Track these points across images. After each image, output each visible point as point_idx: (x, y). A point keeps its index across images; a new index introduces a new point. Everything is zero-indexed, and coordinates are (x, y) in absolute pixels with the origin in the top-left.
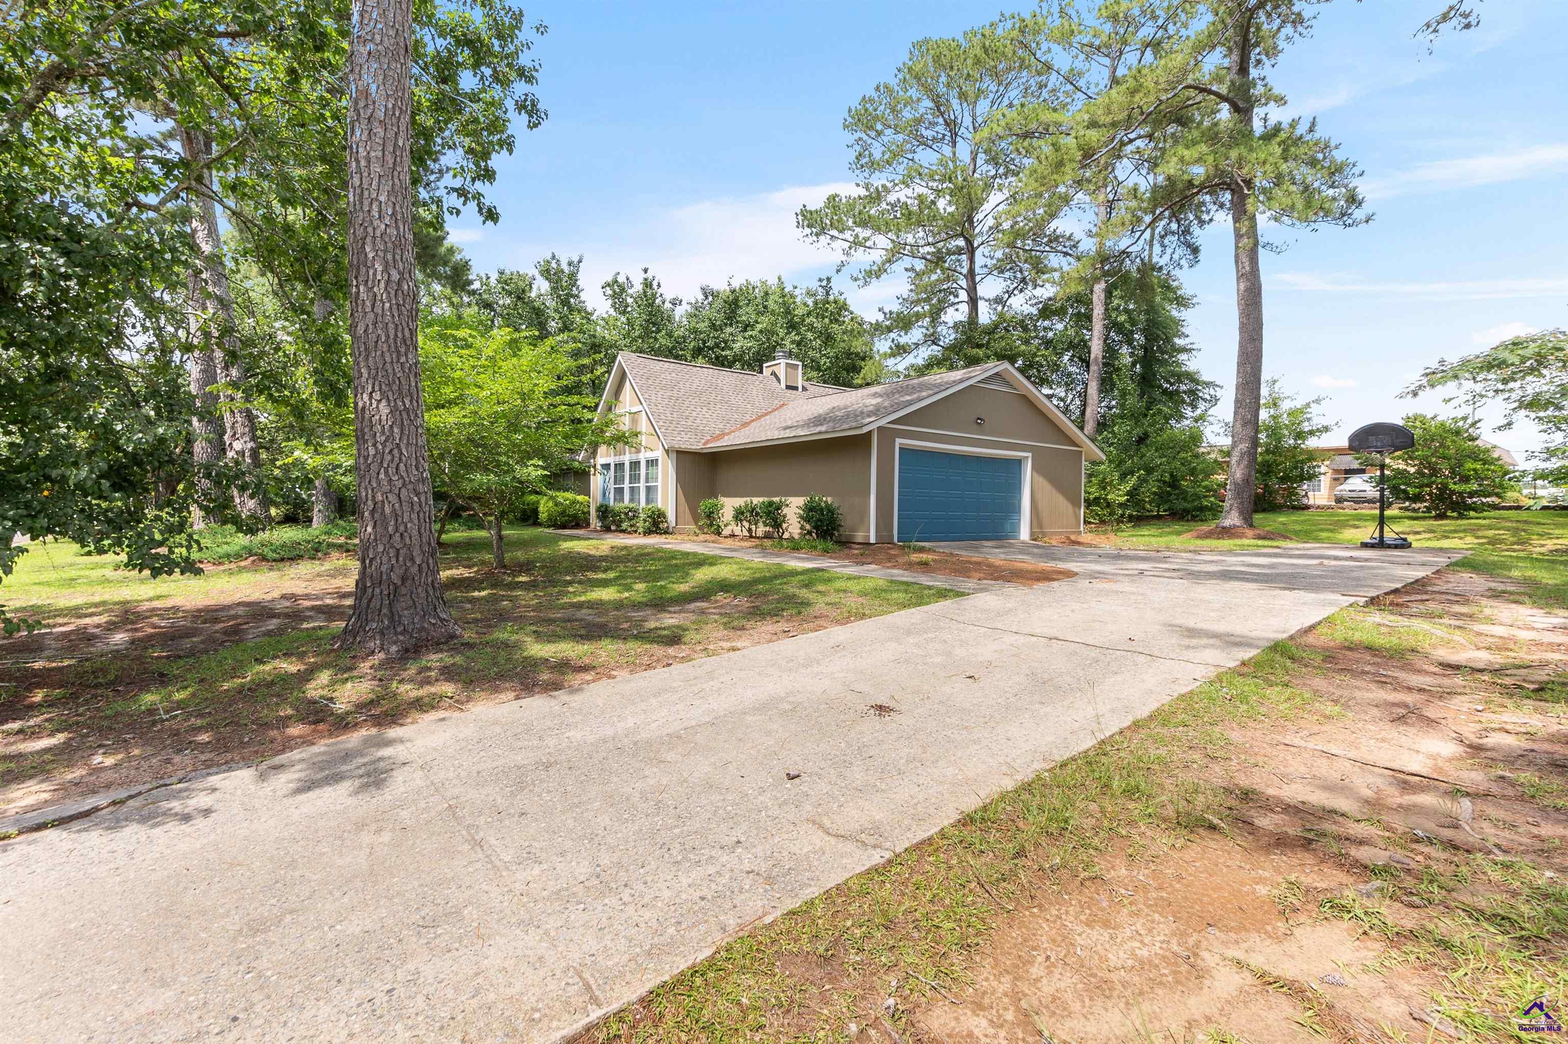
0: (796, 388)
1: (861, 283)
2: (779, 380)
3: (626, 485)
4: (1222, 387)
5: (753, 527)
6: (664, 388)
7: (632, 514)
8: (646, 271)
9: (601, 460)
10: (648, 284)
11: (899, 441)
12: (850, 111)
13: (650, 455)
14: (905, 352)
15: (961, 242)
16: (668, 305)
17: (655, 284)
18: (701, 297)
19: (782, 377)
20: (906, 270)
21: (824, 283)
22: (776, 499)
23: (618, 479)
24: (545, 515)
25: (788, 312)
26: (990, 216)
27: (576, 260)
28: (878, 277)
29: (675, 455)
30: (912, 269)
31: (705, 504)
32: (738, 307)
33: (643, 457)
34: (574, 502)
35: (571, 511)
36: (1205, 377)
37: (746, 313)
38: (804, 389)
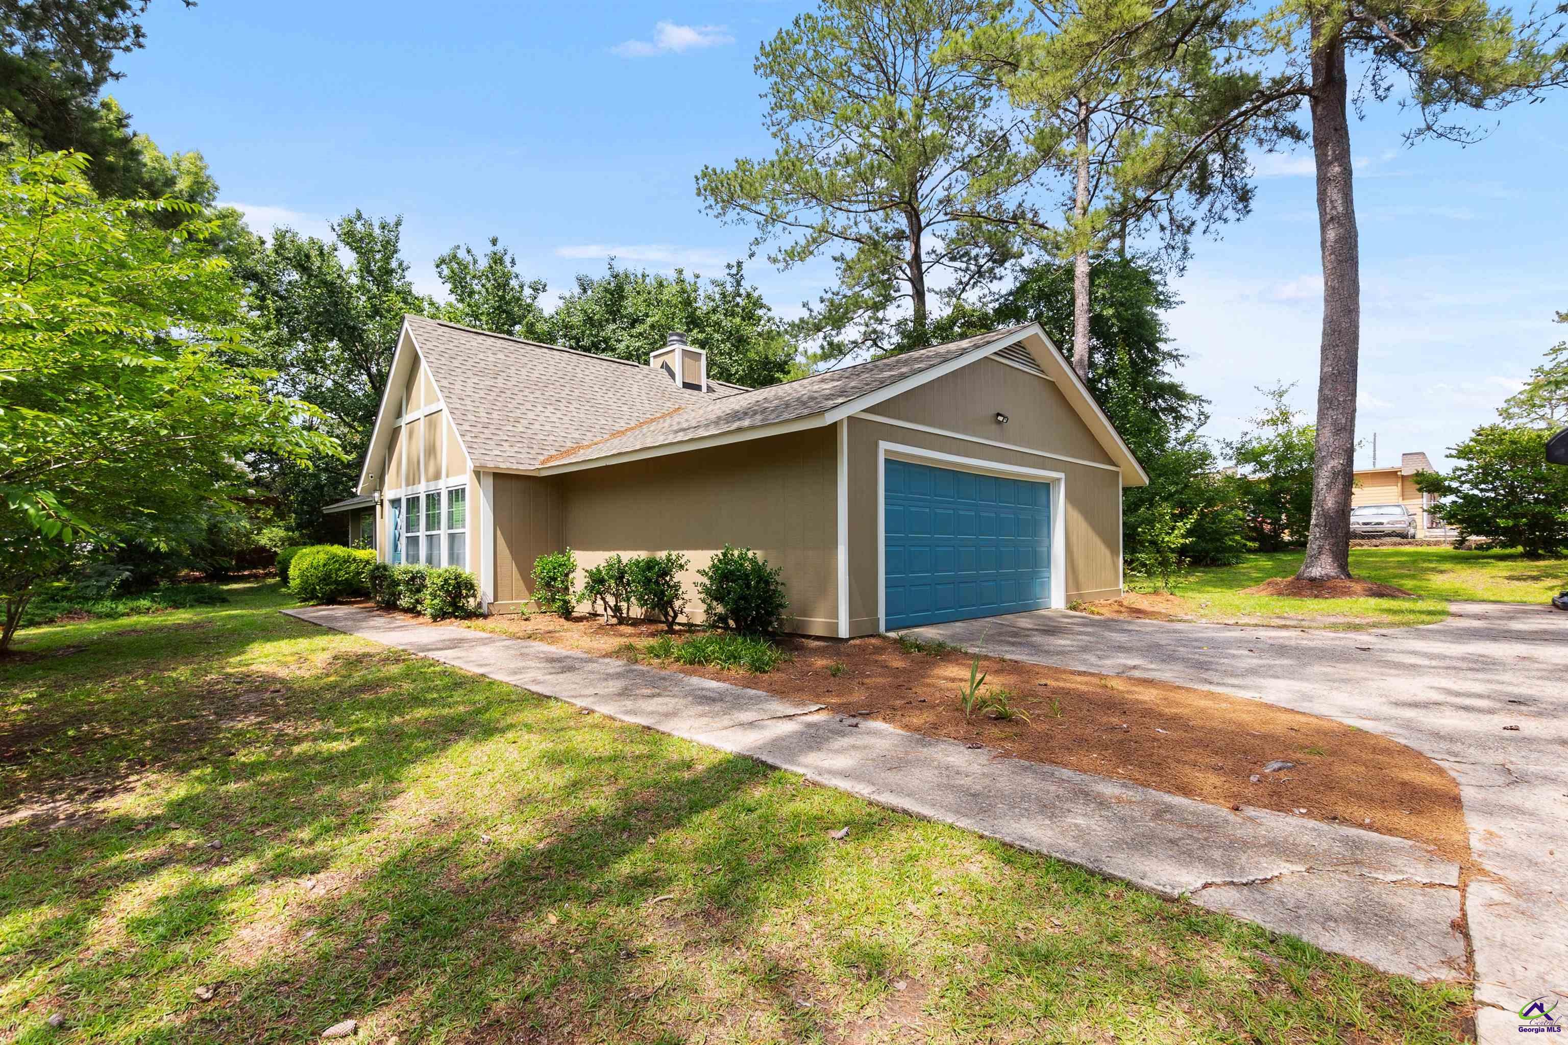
0: (698, 388)
1: (781, 265)
2: (672, 375)
3: (422, 533)
4: (1209, 402)
5: (624, 605)
6: (481, 373)
7: (416, 583)
8: (494, 242)
9: (389, 493)
10: (497, 260)
11: (884, 446)
12: (762, 47)
13: (454, 482)
14: (841, 352)
15: (901, 221)
16: (527, 292)
17: (507, 260)
18: (577, 290)
19: (677, 370)
20: (835, 259)
21: (734, 271)
22: (662, 555)
23: (411, 525)
24: (298, 581)
25: (688, 303)
26: (940, 188)
27: (392, 221)
28: (801, 260)
29: (490, 481)
30: (842, 258)
31: (542, 565)
32: (622, 298)
33: (443, 486)
34: (347, 560)
35: (343, 576)
36: (1190, 389)
37: (630, 306)
38: (710, 389)
